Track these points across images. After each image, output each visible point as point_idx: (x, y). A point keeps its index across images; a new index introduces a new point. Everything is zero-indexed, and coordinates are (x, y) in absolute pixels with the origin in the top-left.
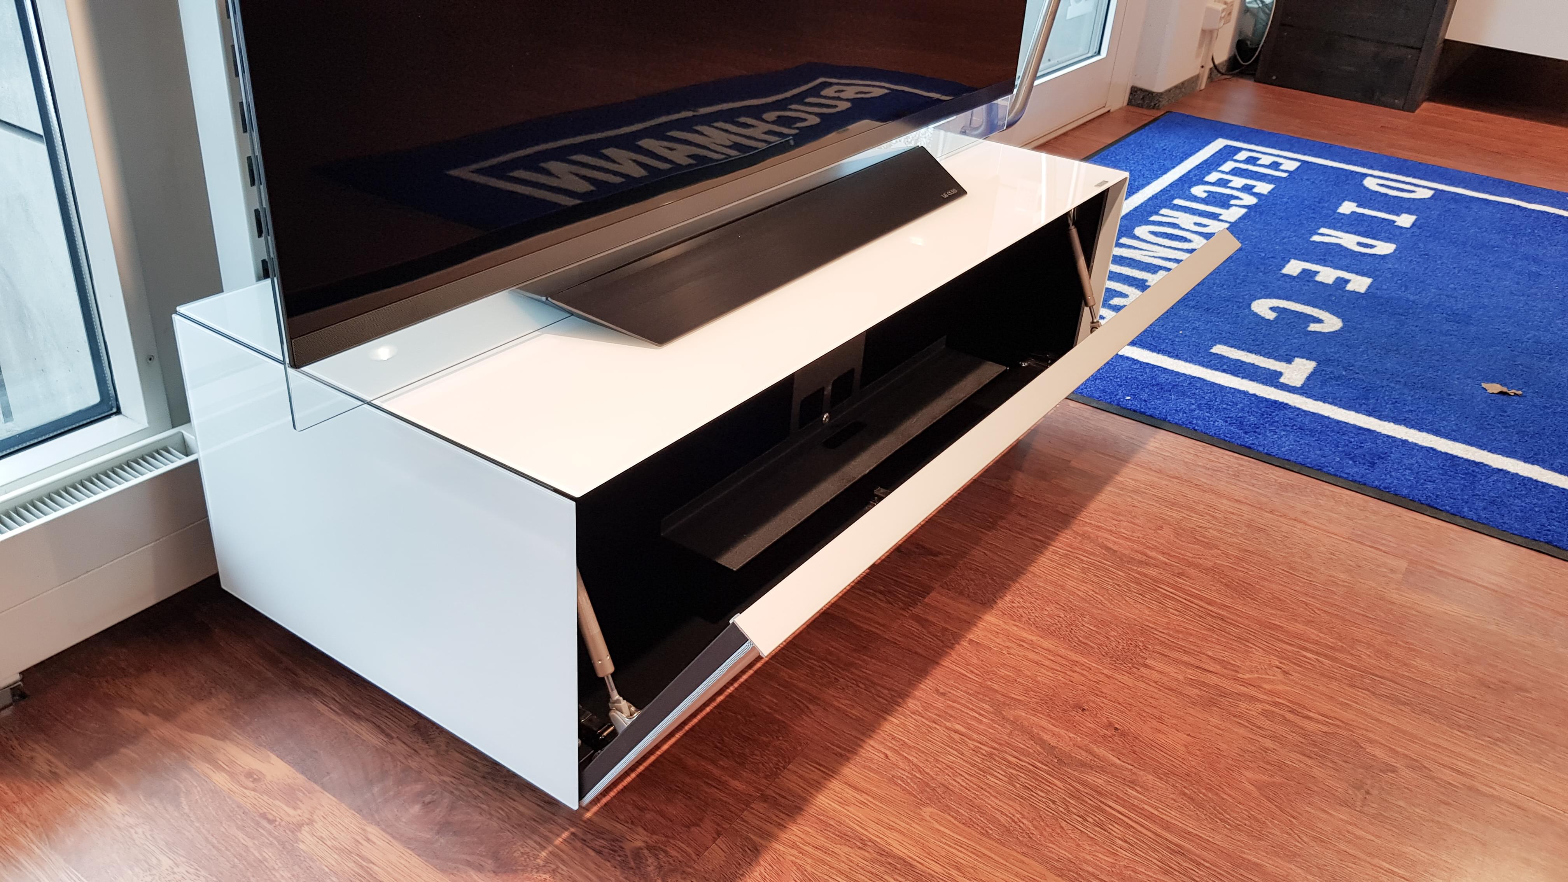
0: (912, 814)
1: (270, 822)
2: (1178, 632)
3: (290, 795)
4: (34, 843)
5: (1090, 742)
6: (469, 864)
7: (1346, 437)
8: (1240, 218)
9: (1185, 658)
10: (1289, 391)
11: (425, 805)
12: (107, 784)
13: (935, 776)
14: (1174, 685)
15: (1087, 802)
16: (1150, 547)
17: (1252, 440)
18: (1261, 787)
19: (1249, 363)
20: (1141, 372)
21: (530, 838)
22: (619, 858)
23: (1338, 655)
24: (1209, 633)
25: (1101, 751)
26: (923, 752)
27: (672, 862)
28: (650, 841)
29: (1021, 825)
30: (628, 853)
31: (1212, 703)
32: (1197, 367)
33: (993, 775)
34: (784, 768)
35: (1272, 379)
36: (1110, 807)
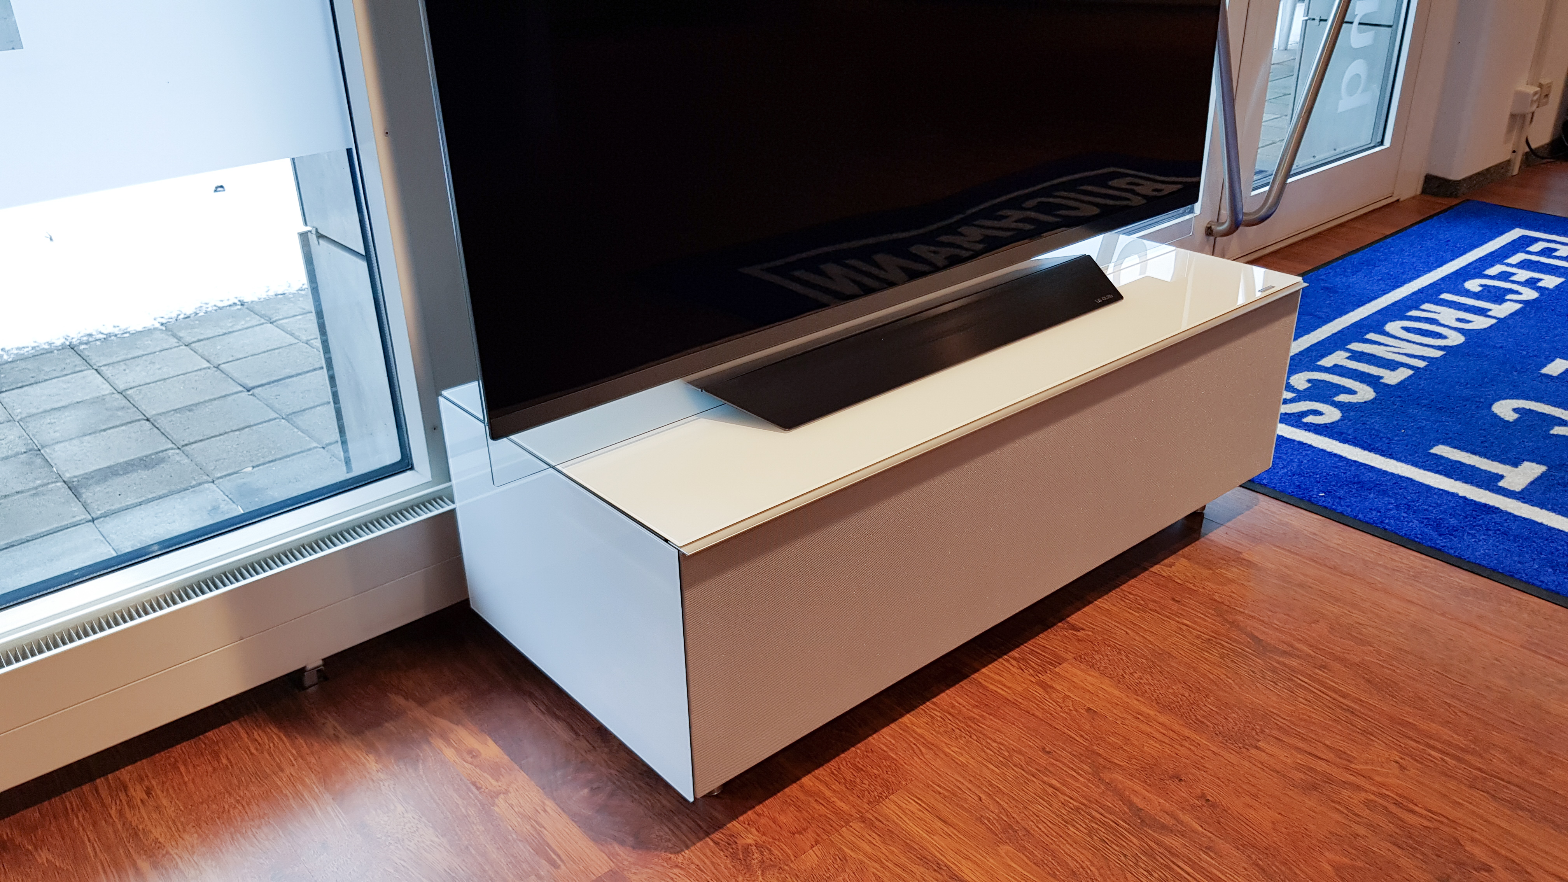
0: (989, 849)
1: (478, 788)
2: (1301, 719)
3: (496, 770)
4: (315, 784)
5: (1178, 809)
6: (615, 838)
7: (1554, 545)
8: (1511, 314)
9: (1301, 745)
10: (1505, 495)
11: (592, 789)
12: (371, 748)
13: (1019, 821)
14: (1279, 767)
15: (1157, 860)
16: (1299, 639)
17: (1445, 542)
18: (1338, 869)
19: (1470, 465)
20: (1345, 469)
21: (665, 824)
22: (731, 850)
23: (1468, 757)
24: (1334, 724)
25: (1186, 818)
26: (1015, 799)
27: (773, 859)
28: (759, 840)
29: (1089, 871)
30: (740, 848)
31: (1314, 787)
32: (1409, 467)
33: (1074, 826)
34: (886, 797)
35: (1490, 482)
36: (1179, 867)
